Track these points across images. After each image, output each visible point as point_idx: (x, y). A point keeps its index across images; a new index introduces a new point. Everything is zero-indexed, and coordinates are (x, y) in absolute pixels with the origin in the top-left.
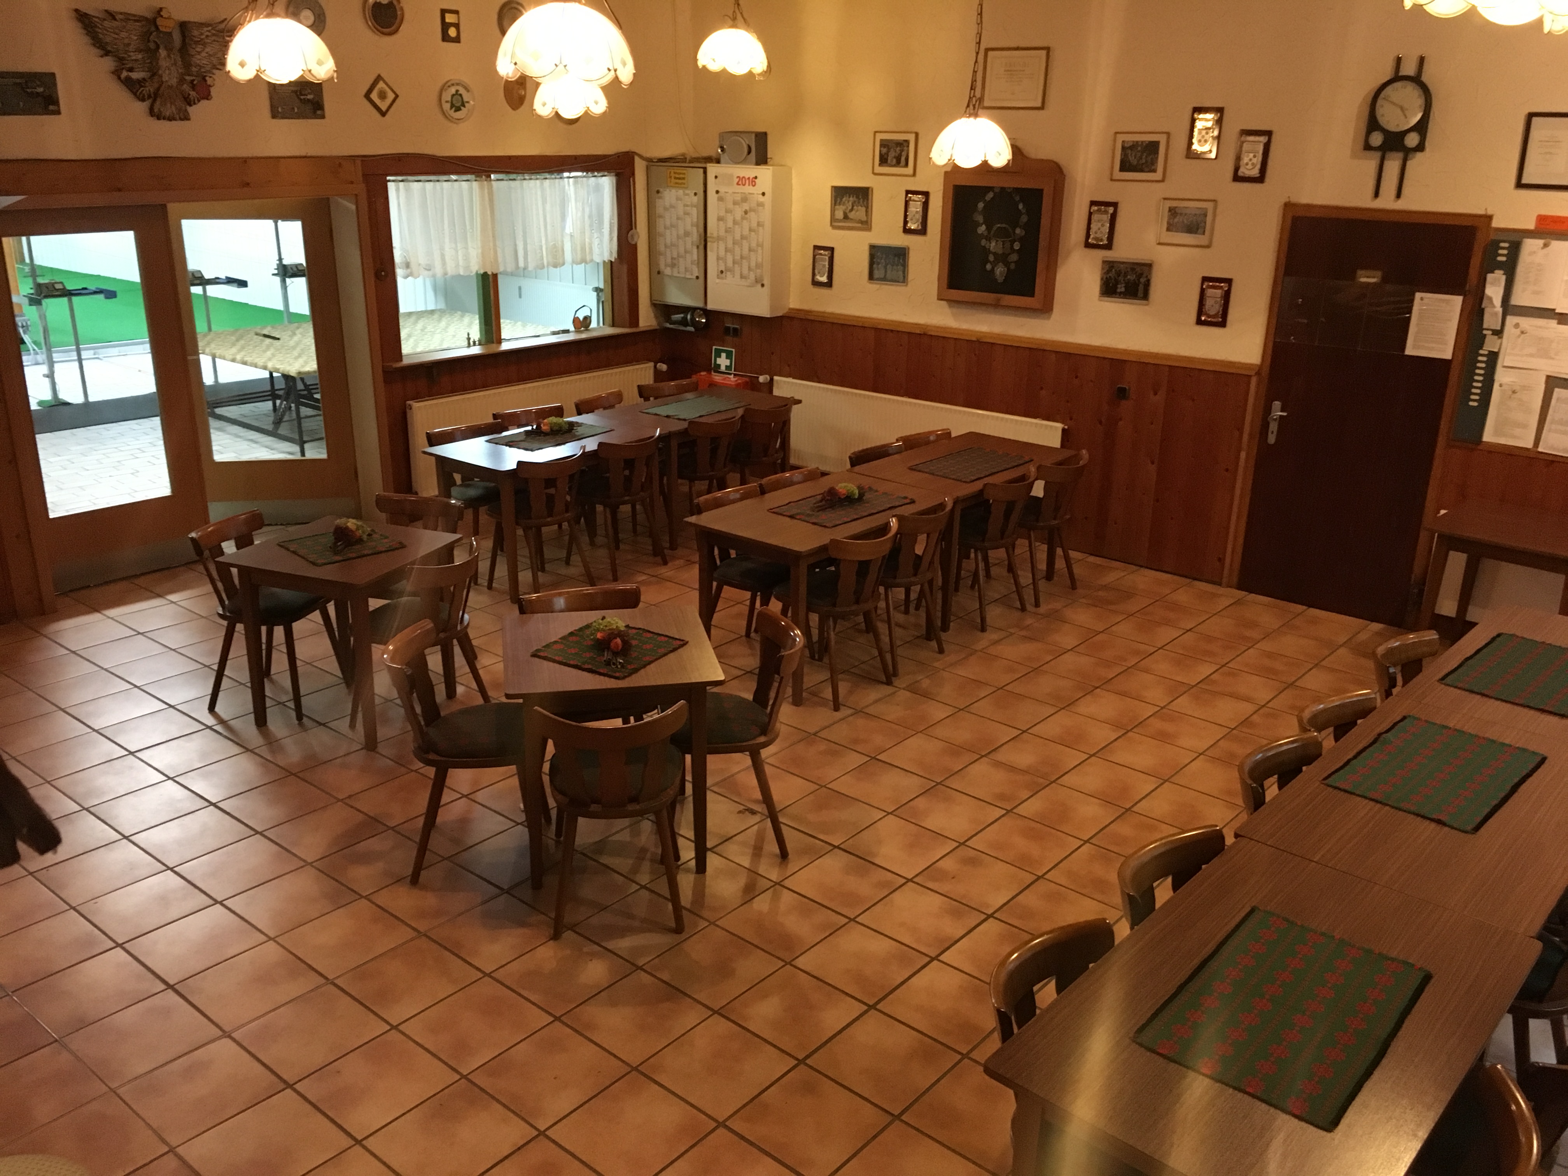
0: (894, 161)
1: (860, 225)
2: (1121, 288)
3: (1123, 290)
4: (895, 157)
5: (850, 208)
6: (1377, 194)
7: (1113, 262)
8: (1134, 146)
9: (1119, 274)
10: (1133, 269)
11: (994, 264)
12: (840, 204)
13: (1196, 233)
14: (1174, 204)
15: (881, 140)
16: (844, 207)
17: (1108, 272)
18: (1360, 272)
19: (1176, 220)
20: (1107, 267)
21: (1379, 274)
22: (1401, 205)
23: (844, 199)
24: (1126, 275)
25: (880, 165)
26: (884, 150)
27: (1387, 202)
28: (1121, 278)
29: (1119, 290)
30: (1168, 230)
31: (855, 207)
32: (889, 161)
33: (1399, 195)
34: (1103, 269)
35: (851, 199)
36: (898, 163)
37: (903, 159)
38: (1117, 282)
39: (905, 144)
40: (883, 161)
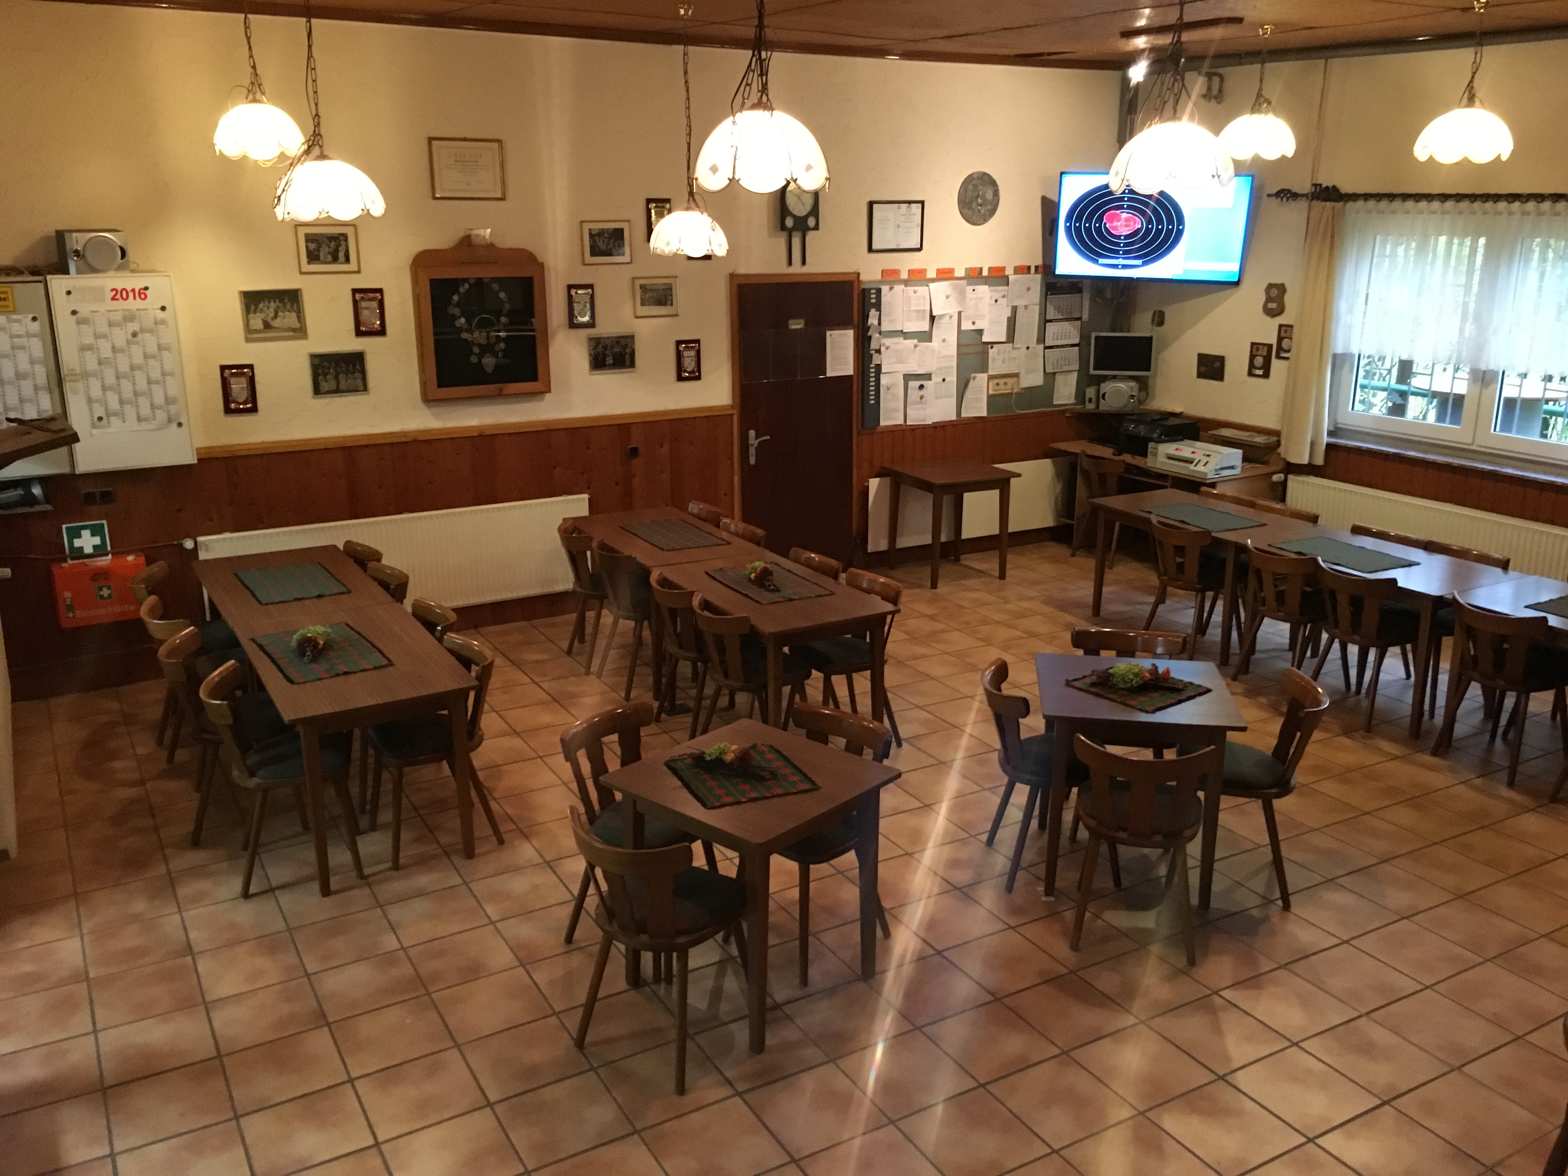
0: (330, 258)
1: (291, 334)
2: (609, 360)
3: (611, 362)
4: (329, 253)
5: (272, 315)
6: (790, 263)
7: (599, 338)
8: (601, 232)
9: (605, 348)
10: (618, 342)
11: (481, 356)
12: (255, 312)
13: (665, 305)
14: (643, 282)
15: (307, 235)
16: (262, 316)
17: (595, 348)
18: (791, 322)
19: (647, 296)
20: (593, 344)
21: (802, 321)
22: (805, 270)
23: (261, 306)
24: (612, 347)
25: (309, 263)
26: (312, 246)
27: (797, 268)
28: (608, 352)
29: (607, 363)
30: (642, 304)
31: (280, 314)
32: (322, 258)
33: (804, 262)
34: (590, 346)
35: (272, 304)
36: (335, 260)
37: (341, 255)
38: (605, 356)
39: (341, 238)
40: (313, 257)
